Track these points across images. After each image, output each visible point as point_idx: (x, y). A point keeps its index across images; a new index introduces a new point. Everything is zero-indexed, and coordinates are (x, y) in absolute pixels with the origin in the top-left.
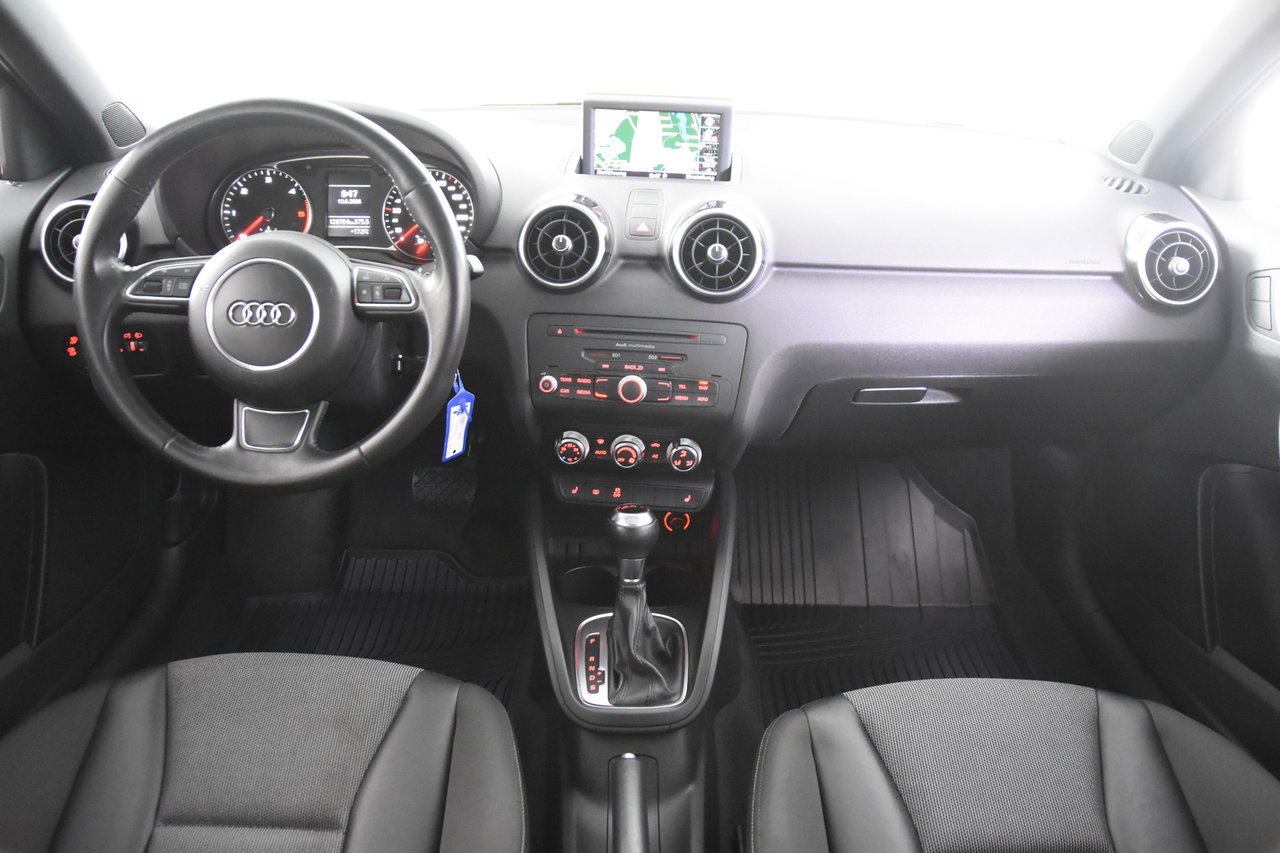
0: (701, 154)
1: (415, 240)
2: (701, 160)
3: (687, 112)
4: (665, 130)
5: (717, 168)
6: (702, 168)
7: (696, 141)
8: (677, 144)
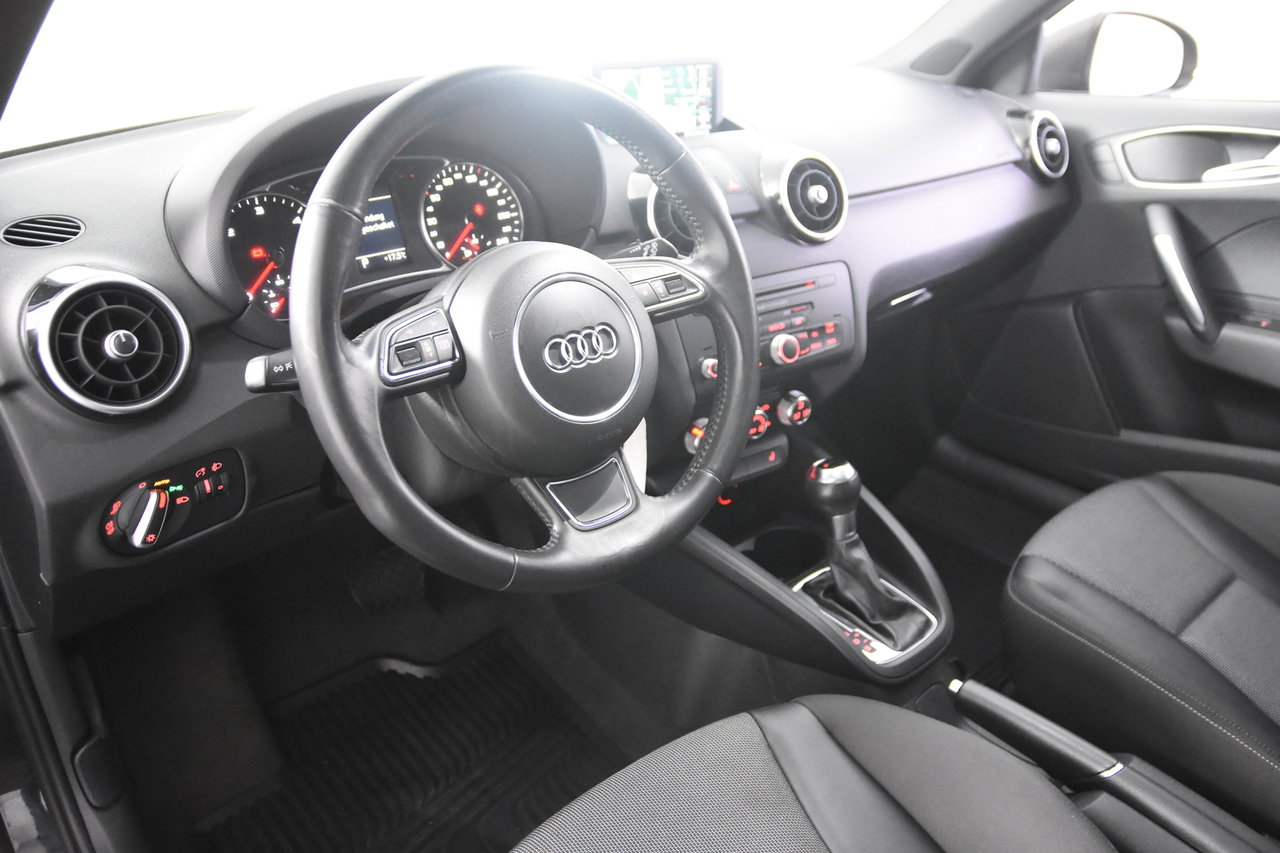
0: (698, 108)
1: (462, 254)
2: (698, 114)
3: (684, 65)
4: (666, 87)
5: (713, 120)
6: (698, 124)
7: (692, 96)
8: (676, 100)
